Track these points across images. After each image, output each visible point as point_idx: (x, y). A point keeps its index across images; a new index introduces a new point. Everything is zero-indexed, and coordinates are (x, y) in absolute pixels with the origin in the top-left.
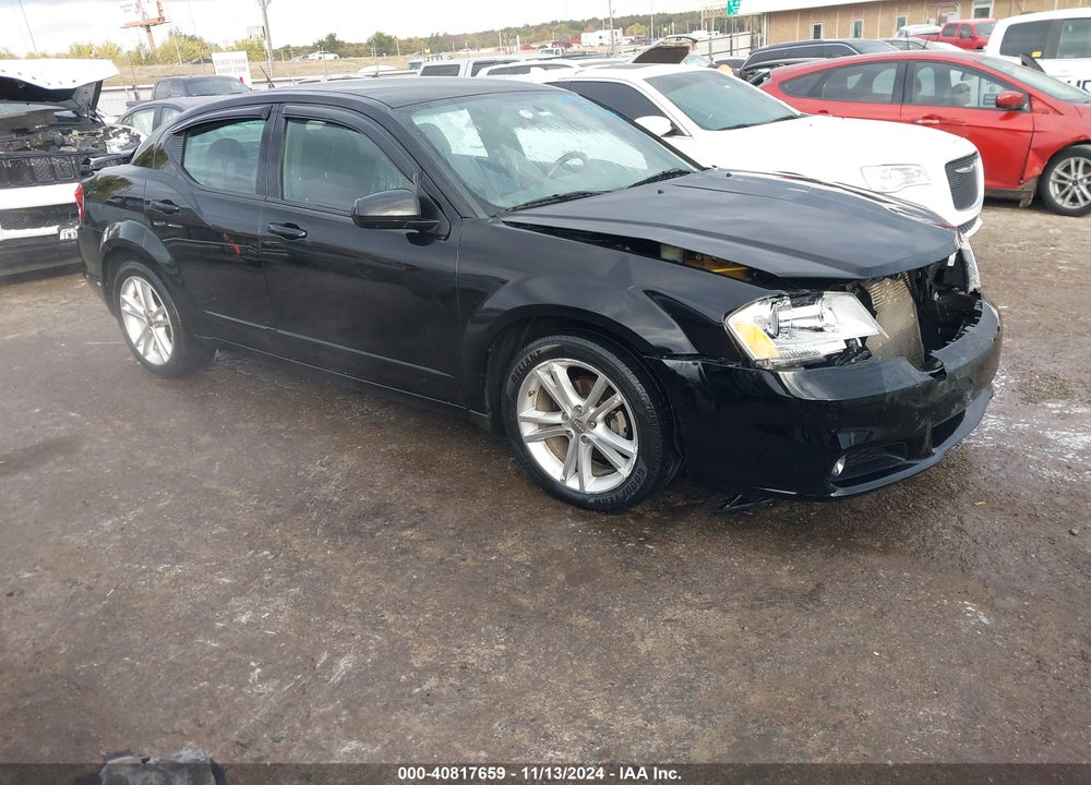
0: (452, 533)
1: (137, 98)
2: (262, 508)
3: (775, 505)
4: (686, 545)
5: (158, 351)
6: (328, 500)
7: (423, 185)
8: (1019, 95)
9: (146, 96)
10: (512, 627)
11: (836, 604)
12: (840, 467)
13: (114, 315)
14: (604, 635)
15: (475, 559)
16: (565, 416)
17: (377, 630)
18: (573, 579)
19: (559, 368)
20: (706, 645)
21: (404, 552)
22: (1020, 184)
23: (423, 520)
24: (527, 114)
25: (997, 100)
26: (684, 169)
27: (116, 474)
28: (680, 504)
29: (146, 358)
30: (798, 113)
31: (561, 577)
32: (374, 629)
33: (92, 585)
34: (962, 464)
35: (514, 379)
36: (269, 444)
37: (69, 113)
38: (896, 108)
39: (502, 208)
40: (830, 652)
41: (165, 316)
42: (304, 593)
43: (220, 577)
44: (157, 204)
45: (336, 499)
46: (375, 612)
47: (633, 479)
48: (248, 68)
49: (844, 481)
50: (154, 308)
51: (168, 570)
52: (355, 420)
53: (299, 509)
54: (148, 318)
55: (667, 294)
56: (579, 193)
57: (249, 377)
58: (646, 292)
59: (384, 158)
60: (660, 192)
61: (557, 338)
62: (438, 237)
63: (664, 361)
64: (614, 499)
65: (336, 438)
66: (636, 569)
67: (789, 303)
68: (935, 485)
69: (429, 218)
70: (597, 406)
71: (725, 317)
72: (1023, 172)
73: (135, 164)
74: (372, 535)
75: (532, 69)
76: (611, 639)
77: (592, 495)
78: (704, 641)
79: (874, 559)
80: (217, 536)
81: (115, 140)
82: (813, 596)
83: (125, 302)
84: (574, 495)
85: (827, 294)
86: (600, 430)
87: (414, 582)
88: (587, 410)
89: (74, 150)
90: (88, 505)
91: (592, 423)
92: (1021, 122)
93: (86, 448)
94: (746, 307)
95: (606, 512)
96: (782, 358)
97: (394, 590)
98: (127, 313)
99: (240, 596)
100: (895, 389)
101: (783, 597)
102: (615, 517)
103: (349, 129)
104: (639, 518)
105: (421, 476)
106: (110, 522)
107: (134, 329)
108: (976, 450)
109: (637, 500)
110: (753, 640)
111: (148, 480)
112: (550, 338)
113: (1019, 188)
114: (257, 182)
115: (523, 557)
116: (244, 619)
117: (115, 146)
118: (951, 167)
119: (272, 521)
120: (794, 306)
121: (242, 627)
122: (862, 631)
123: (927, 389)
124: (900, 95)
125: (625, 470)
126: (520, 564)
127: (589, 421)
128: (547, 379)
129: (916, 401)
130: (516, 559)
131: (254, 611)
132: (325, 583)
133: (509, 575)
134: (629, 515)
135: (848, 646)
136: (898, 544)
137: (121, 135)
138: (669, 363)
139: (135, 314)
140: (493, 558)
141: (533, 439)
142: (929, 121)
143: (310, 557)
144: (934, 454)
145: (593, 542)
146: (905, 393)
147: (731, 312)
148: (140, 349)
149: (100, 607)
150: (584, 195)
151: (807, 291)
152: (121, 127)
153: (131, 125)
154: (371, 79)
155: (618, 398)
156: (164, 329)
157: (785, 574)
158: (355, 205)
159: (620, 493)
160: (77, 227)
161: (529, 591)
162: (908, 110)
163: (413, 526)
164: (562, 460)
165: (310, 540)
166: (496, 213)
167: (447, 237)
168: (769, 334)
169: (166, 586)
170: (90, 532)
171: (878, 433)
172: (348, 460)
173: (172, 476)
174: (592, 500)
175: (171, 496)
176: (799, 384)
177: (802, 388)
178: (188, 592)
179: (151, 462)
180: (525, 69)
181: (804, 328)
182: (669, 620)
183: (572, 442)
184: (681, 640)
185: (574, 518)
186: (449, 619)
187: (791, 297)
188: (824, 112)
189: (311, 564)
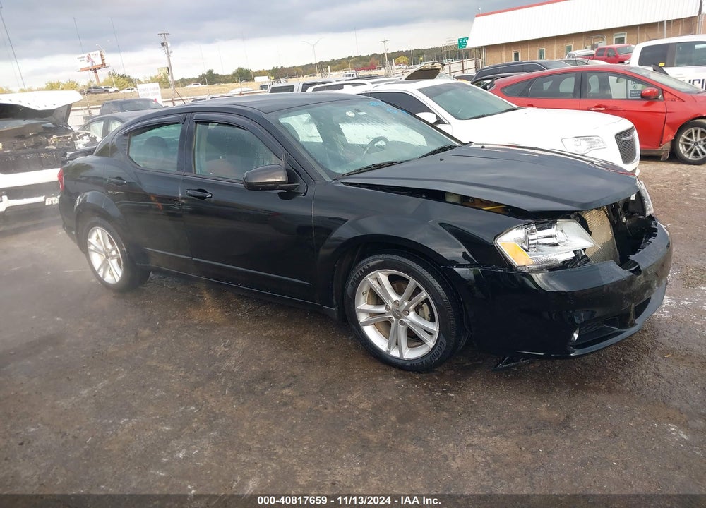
0: (316, 390)
1: (90, 114)
2: (187, 377)
3: (531, 363)
4: (474, 392)
5: (112, 275)
6: (231, 370)
7: (288, 161)
8: (656, 90)
9: (96, 112)
10: (364, 454)
11: (582, 429)
12: (576, 336)
13: (84, 252)
14: (427, 457)
15: (333, 408)
16: (387, 308)
17: (273, 459)
18: (402, 420)
19: (383, 276)
20: (497, 461)
21: (286, 404)
22: (660, 146)
23: (296, 382)
24: (351, 114)
25: (641, 94)
26: (453, 145)
27: (88, 358)
28: (467, 364)
29: (105, 279)
30: (516, 107)
31: (393, 418)
32: (270, 459)
33: (76, 435)
34: (652, 329)
35: (352, 284)
36: (189, 334)
37: (50, 125)
38: (576, 102)
39: (339, 174)
40: (583, 463)
41: (117, 252)
42: (221, 435)
43: (162, 426)
44: (112, 180)
45: (236, 370)
46: (270, 447)
47: (437, 349)
48: (160, 93)
49: (580, 345)
50: (110, 246)
51: (127, 422)
52: (244, 315)
53: (212, 376)
54: (106, 254)
55: (454, 225)
56: (389, 163)
57: (172, 290)
58: (441, 224)
59: (261, 145)
60: (441, 160)
61: (381, 256)
62: (299, 194)
63: (455, 269)
64: (424, 363)
65: (233, 328)
66: (443, 410)
67: (534, 228)
68: (635, 345)
69: (294, 182)
70: (410, 300)
71: (495, 238)
72: (662, 138)
73: (96, 155)
74: (263, 394)
75: (344, 86)
76: (431, 460)
77: (409, 360)
78: (496, 459)
79: (602, 397)
80: (158, 398)
81: (80, 140)
82: (565, 423)
83: (91, 244)
84: (396, 361)
85: (559, 222)
86: (412, 316)
87: (294, 426)
88: (403, 303)
89: (55, 148)
90: (70, 380)
91: (407, 312)
92: (658, 107)
93: (67, 341)
94: (508, 232)
95: (419, 372)
96: (534, 264)
97: (281, 431)
98: (92, 251)
99: (177, 439)
100: (609, 282)
101: (544, 425)
102: (425, 375)
103: (238, 127)
104: (441, 375)
105: (291, 351)
106: (86, 391)
107: (97, 260)
108: (659, 320)
109: (440, 363)
110: (529, 456)
111: (110, 361)
112: (376, 257)
113: (660, 149)
114: (178, 164)
115: (365, 405)
116: (181, 455)
117: (80, 144)
118: (619, 136)
119: (195, 386)
120: (538, 230)
121: (180, 460)
122: (603, 448)
123: (630, 281)
124: (579, 93)
125: (431, 343)
126: (364, 410)
127: (405, 311)
128: (374, 283)
129: (624, 290)
130: (362, 406)
131: (188, 449)
132: (234, 427)
133: (358, 418)
134: (434, 373)
135: (595, 459)
136: (618, 386)
137: (85, 137)
138: (457, 270)
139: (97, 250)
140: (346, 406)
141: (367, 324)
142: (598, 108)
143: (222, 410)
144: (636, 324)
145: (412, 393)
146: (616, 284)
147: (498, 235)
148: (101, 274)
149: (82, 450)
150: (392, 164)
151: (546, 220)
152: (84, 132)
153: (89, 130)
154: (239, 96)
155: (424, 294)
156: (116, 260)
157: (543, 410)
158: (245, 176)
159: (428, 359)
160: (59, 196)
161: (372, 429)
162: (584, 102)
163: (289, 386)
164: (387, 338)
165: (221, 399)
166: (336, 178)
167: (305, 194)
168: (524, 249)
169: (126, 434)
170: (73, 398)
171: (599, 312)
172: (242, 343)
173: (125, 358)
174: (408, 364)
175: (126, 372)
176: (546, 282)
177: (548, 284)
178: (141, 437)
179: (111, 350)
180: (340, 87)
181: (546, 244)
182: (470, 445)
183: (393, 325)
184: (480, 459)
185: (396, 376)
186: (320, 450)
187: (536, 224)
188: (531, 106)
189: (223, 415)
